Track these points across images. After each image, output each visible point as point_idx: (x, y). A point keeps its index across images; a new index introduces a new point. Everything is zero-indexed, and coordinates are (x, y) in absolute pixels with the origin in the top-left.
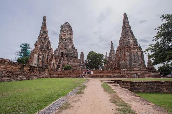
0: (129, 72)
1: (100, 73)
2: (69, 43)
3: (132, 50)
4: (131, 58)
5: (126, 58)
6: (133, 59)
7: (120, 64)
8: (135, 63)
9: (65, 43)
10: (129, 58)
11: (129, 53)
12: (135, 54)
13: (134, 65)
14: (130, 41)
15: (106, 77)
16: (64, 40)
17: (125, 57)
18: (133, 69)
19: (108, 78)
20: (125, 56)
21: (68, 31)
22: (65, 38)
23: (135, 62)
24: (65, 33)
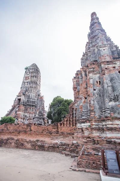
0: (96, 134)
1: (19, 132)
2: (32, 87)
3: (107, 66)
4: (103, 87)
5: (91, 90)
6: (110, 88)
7: (75, 108)
8: (117, 103)
9: (27, 87)
10: (98, 88)
11: (98, 75)
12: (115, 75)
13: (113, 109)
14: (101, 49)
15: (29, 146)
16: (27, 84)
17: (87, 88)
18: (109, 124)
19: (35, 149)
20: (87, 84)
21: (32, 73)
22: (27, 81)
23: (116, 99)
24: (28, 76)
